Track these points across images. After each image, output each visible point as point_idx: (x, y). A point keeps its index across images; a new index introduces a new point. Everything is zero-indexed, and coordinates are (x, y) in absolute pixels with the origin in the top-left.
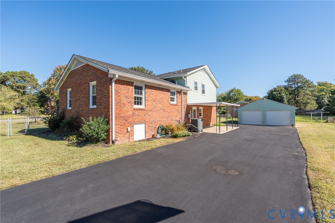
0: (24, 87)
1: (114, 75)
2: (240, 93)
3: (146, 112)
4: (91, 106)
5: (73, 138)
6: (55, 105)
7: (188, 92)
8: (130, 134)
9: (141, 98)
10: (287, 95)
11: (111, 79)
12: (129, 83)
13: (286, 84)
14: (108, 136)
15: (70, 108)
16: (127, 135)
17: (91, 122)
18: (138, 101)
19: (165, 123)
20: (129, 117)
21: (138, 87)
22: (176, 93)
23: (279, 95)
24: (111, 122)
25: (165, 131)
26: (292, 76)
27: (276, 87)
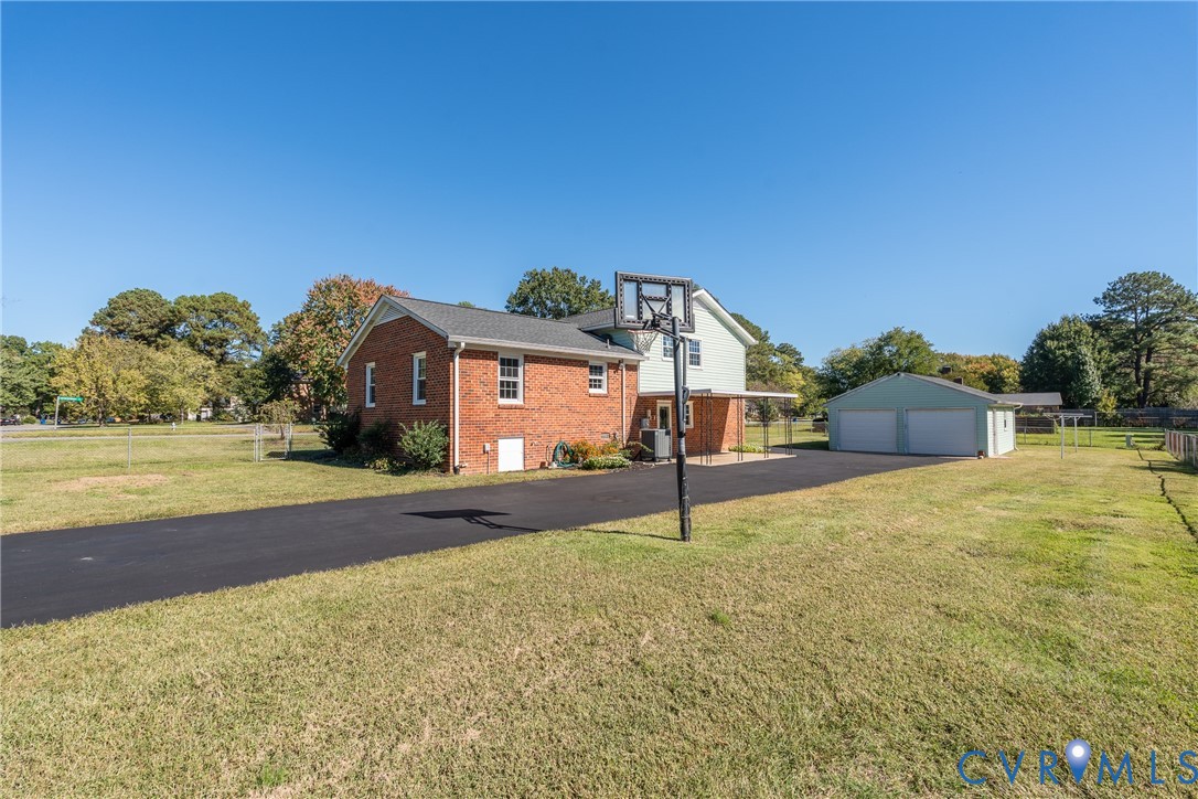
0: (223, 342)
1: (458, 344)
2: (917, 348)
3: (525, 413)
4: (416, 402)
5: (383, 463)
6: (309, 394)
7: (641, 364)
8: (492, 456)
9: (515, 384)
10: (1099, 353)
11: (453, 350)
12: (487, 354)
13: (1100, 310)
14: (446, 457)
15: (373, 405)
16: (484, 458)
17: (417, 431)
18: (509, 390)
19: (571, 438)
20: (488, 422)
21: (509, 360)
22: (605, 367)
23: (1069, 353)
24: (451, 432)
25: (573, 455)
26: (1121, 281)
27: (1057, 322)
